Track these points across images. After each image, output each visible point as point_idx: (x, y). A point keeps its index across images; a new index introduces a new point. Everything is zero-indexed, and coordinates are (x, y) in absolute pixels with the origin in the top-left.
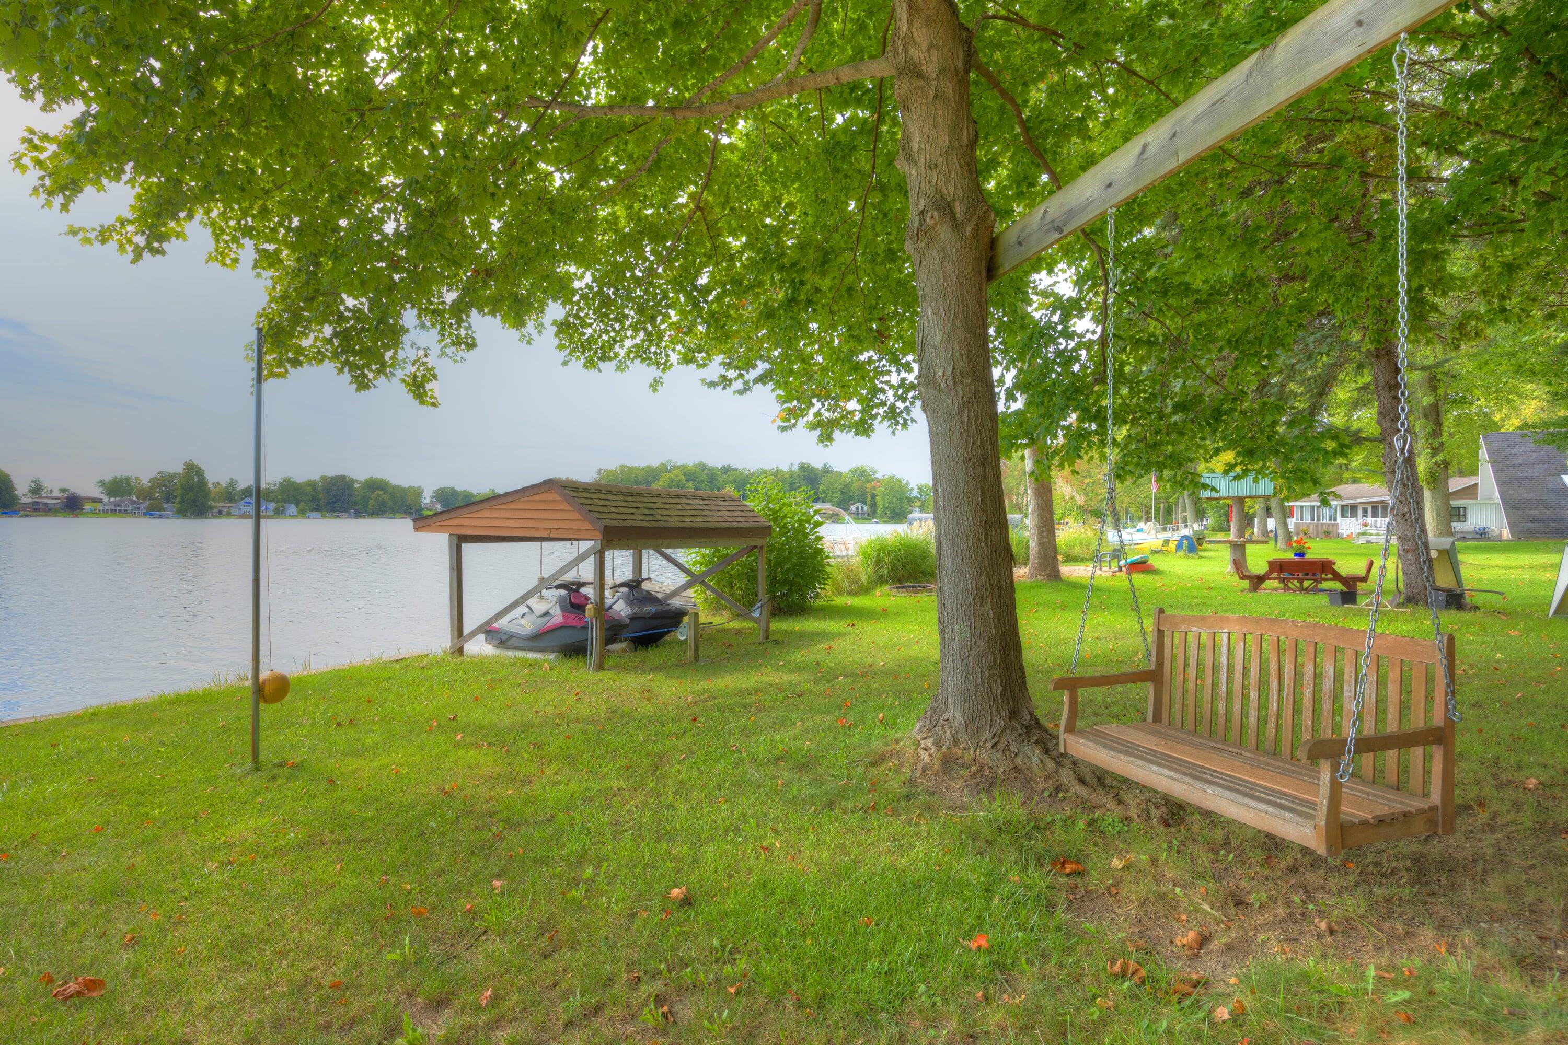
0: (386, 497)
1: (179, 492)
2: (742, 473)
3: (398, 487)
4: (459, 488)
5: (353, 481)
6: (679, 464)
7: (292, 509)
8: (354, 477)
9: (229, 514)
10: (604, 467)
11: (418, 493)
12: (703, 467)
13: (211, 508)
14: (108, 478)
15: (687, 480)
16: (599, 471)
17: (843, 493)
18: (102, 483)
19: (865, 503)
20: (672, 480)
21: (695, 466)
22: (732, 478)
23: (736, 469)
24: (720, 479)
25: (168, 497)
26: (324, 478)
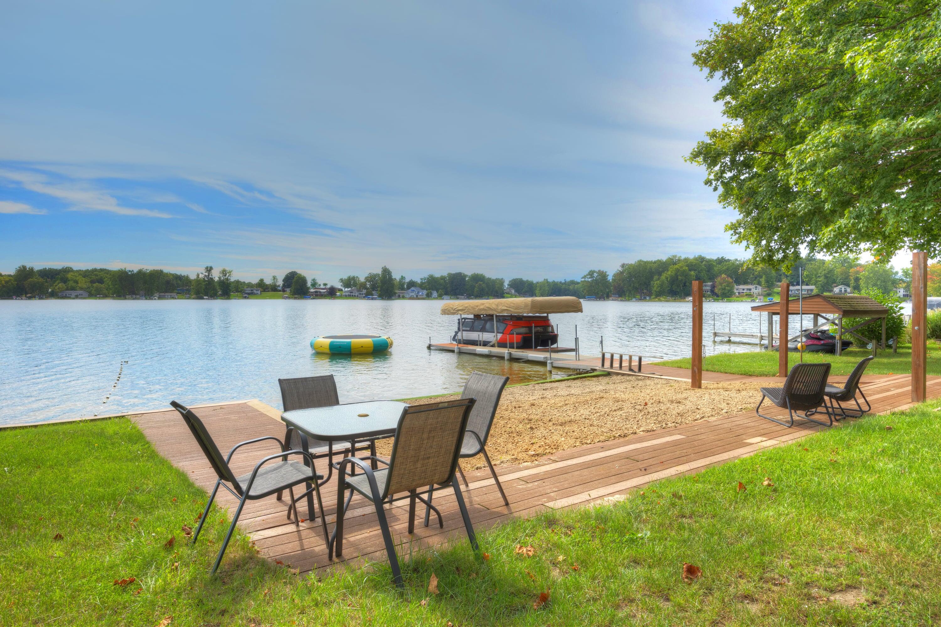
0: (484, 285)
1: (379, 284)
2: (733, 264)
3: (489, 279)
4: (525, 279)
5: (465, 276)
6: (683, 257)
7: (435, 294)
8: (466, 273)
9: (404, 298)
10: (626, 262)
11: (501, 282)
12: (701, 259)
13: (395, 293)
14: (345, 277)
15: (690, 270)
16: (623, 266)
17: (826, 277)
18: (342, 280)
19: (848, 285)
20: (677, 270)
21: (696, 259)
22: (724, 268)
23: (729, 260)
24: (716, 269)
25: (374, 287)
26: (450, 275)
